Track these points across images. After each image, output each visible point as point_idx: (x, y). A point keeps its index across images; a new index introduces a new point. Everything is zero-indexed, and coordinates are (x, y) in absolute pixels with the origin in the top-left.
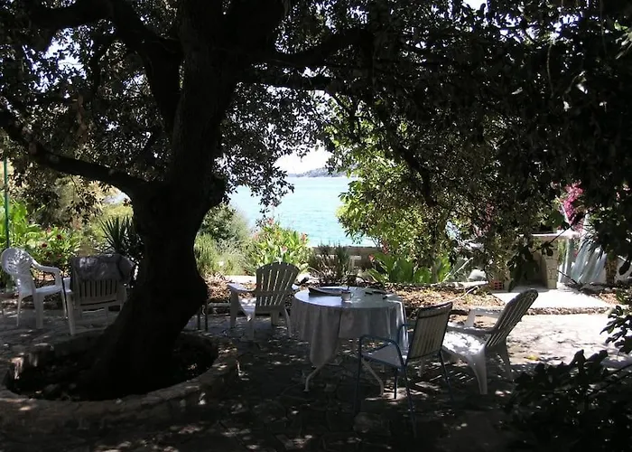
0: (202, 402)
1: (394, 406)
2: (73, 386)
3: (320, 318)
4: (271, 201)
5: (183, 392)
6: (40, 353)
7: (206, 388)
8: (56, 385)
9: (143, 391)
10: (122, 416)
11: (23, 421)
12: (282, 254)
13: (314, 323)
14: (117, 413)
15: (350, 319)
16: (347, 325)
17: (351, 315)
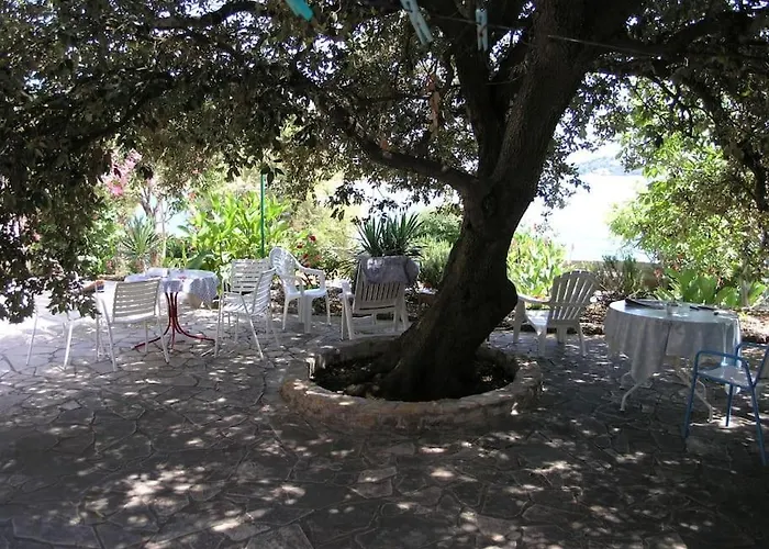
0: (514, 412)
1: (726, 434)
2: (376, 388)
3: (646, 332)
4: (557, 202)
5: (496, 400)
6: (327, 354)
7: (519, 398)
8: (359, 386)
9: (456, 396)
10: (440, 418)
11: (343, 415)
12: (550, 266)
13: (638, 336)
14: (435, 414)
15: (681, 334)
16: (676, 340)
17: (682, 330)
